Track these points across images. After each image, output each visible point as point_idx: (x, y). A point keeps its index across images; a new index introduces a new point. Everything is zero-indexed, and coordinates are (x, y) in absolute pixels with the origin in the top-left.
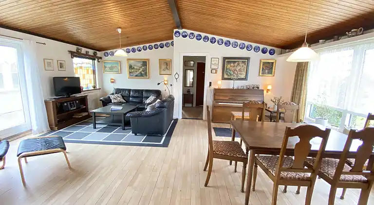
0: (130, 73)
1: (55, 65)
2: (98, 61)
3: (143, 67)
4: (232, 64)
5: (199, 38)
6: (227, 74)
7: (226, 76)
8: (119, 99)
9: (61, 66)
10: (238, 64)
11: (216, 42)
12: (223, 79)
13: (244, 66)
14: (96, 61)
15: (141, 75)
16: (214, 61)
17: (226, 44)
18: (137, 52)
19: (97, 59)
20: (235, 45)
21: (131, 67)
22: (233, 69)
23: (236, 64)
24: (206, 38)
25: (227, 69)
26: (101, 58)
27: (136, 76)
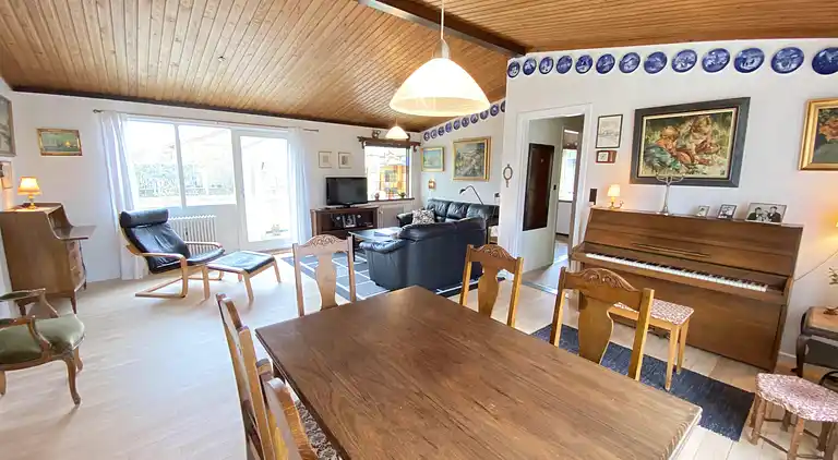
0: (456, 168)
1: (335, 160)
2: (415, 150)
3: (478, 156)
4: (669, 131)
5: (563, 66)
6: (650, 164)
7: (644, 171)
8: (425, 218)
9: (344, 161)
10: (696, 129)
11: (616, 67)
12: (636, 178)
13: (722, 132)
14: (411, 150)
15: (474, 173)
16: (606, 124)
17: (648, 65)
18: (471, 124)
19: (412, 147)
20: (687, 62)
21: (458, 157)
22: (672, 145)
23: (685, 129)
24: (585, 62)
25: (648, 148)
26: (419, 144)
27: (466, 175)
